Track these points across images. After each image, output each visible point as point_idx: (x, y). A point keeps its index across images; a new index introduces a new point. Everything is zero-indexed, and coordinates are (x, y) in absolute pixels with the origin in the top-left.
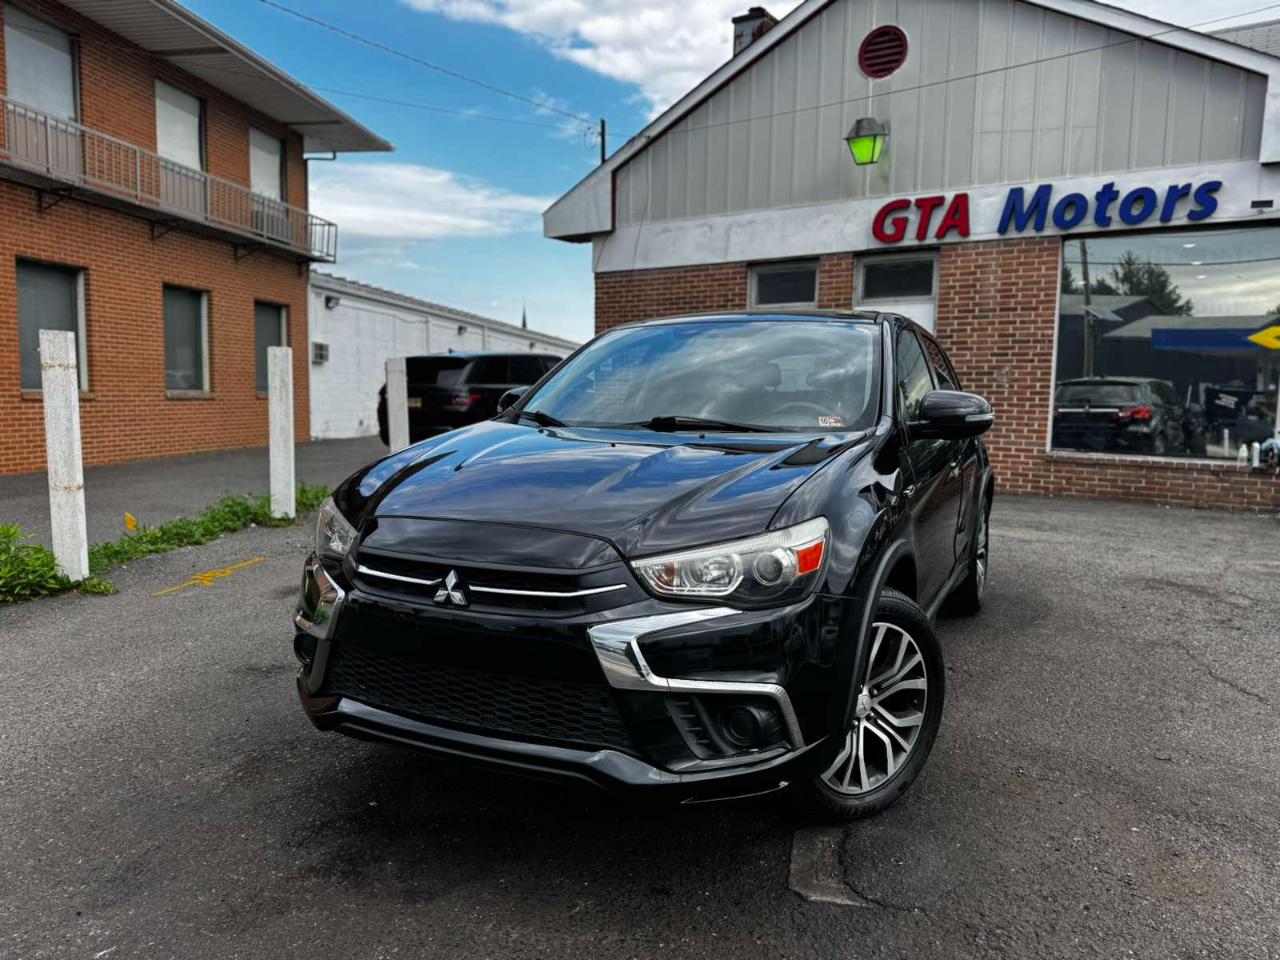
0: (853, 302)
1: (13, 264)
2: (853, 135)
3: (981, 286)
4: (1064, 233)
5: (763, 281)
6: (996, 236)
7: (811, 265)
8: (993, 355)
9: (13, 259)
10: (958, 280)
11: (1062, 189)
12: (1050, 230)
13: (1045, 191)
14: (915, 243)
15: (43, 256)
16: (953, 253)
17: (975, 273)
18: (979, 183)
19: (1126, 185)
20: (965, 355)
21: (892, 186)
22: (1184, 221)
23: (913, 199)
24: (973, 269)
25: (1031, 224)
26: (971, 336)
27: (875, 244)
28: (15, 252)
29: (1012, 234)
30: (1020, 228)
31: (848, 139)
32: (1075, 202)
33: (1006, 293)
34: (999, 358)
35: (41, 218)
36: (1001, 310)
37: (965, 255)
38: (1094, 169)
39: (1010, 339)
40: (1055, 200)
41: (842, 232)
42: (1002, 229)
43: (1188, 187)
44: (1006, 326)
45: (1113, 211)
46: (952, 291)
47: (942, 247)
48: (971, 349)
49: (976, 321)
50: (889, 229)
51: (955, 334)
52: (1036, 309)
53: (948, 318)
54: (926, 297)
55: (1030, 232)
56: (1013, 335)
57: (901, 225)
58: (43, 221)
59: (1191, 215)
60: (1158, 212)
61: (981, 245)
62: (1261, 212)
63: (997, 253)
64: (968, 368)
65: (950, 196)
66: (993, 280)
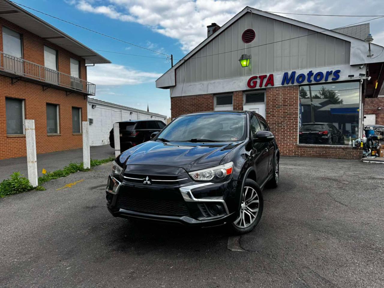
0: (243, 104)
1: (5, 99)
2: (241, 59)
3: (278, 99)
4: (299, 84)
5: (218, 99)
6: (281, 85)
7: (231, 94)
8: (282, 118)
9: (5, 98)
10: (271, 98)
11: (298, 73)
12: (296, 84)
13: (294, 73)
14: (259, 88)
15: (13, 96)
16: (270, 90)
17: (276, 96)
18: (276, 71)
19: (315, 71)
20: (274, 118)
21: (252, 73)
22: (331, 81)
23: (258, 76)
24: (275, 95)
25: (290, 82)
26: (275, 113)
27: (248, 88)
28: (5, 96)
29: (285, 85)
30: (288, 83)
31: (240, 60)
32: (302, 76)
33: (284, 101)
34: (283, 119)
35: (12, 86)
36: (283, 106)
37: (273, 91)
38: (306, 67)
39: (286, 114)
40: (296, 76)
41: (239, 85)
42: (283, 83)
43: (332, 71)
44: (285, 110)
45: (312, 78)
46: (270, 101)
47: (267, 89)
48: (276, 116)
49: (277, 109)
50: (252, 84)
51: (271, 113)
52: (293, 105)
53: (269, 108)
54: (263, 103)
55: (290, 84)
56: (287, 112)
57: (255, 83)
58: (13, 87)
59: (333, 79)
60: (324, 79)
61: (277, 88)
62: (351, 78)
63: (282, 90)
64: (275, 122)
65: (268, 75)
66: (281, 97)
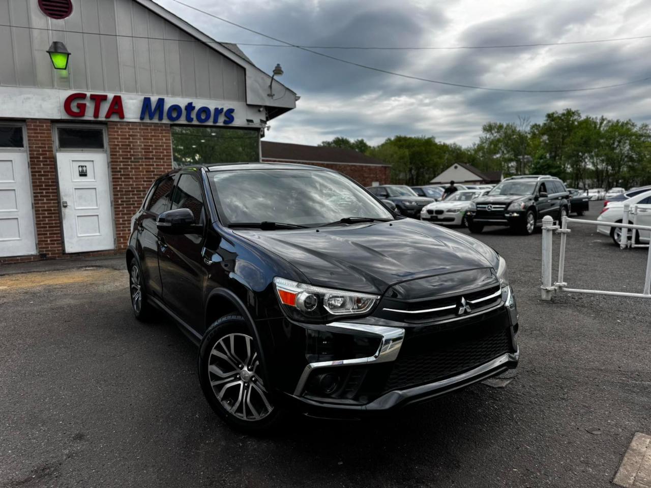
0: (54, 149)
2: (53, 50)
3: (133, 145)
4: (172, 123)
6: (138, 120)
7: (18, 125)
8: (144, 181)
10: (120, 142)
11: (169, 102)
12: (166, 121)
13: (161, 102)
14: (92, 119)
16: (116, 127)
17: (129, 139)
18: (125, 91)
19: (198, 104)
20: (130, 182)
21: (72, 84)
22: (221, 124)
23: (88, 94)
24: (127, 137)
26: (131, 172)
27: (64, 116)
29: (147, 120)
30: (151, 118)
31: (49, 52)
33: (147, 149)
34: (148, 183)
36: (145, 158)
37: (122, 129)
38: (183, 94)
39: (152, 174)
40: (167, 106)
41: (41, 106)
42: (142, 118)
43: (222, 109)
44: (150, 167)
45: (193, 115)
46: (118, 147)
47: (109, 123)
48: (132, 178)
49: (133, 164)
50: (75, 109)
51: (122, 170)
52: (163, 159)
53: (117, 162)
54: (101, 150)
55: (156, 121)
56: (153, 171)
57: (82, 107)
59: (225, 122)
60: (212, 119)
61: (130, 124)
62: (249, 124)
63: (140, 129)
64: (132, 188)
65: (111, 96)
66: (139, 143)
